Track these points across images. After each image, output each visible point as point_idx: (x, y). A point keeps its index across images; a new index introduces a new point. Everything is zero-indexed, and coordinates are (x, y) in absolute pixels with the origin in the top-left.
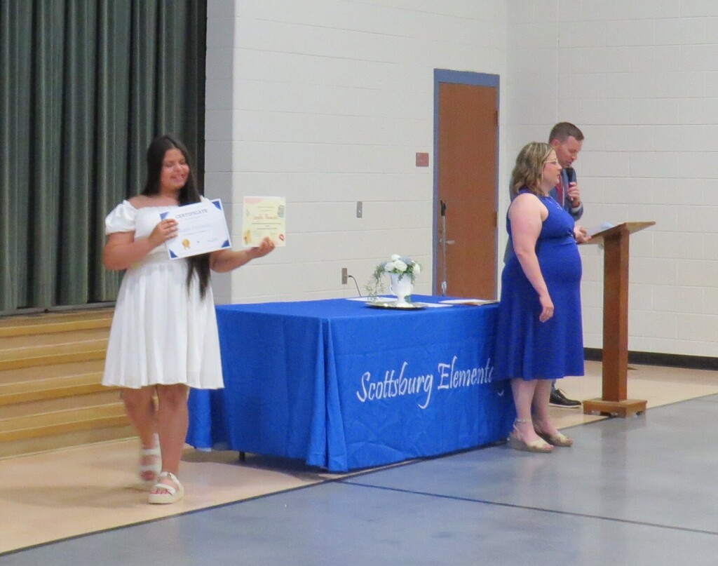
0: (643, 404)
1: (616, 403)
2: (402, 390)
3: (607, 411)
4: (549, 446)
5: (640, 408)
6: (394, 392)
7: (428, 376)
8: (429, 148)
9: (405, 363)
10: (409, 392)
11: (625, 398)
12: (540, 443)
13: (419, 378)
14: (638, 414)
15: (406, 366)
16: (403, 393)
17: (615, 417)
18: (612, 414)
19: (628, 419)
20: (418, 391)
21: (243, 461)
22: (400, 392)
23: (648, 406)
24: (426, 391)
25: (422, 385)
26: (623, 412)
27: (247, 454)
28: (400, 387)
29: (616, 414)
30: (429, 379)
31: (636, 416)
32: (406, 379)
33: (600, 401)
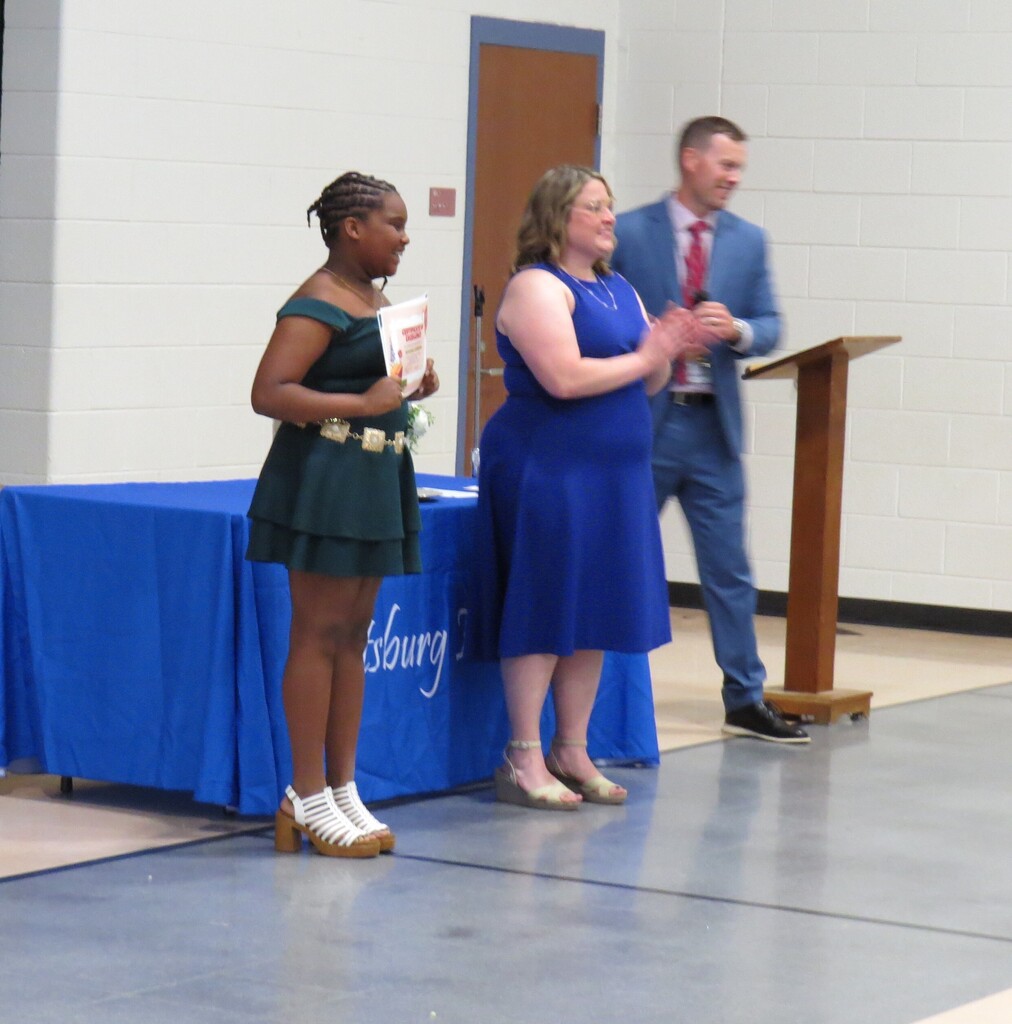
0: (865, 699)
1: (813, 695)
2: (389, 660)
3: (793, 712)
4: (572, 797)
5: (858, 708)
6: (373, 663)
7: (438, 634)
8: (456, 179)
9: (396, 607)
10: (404, 665)
11: (829, 686)
12: (556, 791)
13: (422, 636)
14: (855, 717)
15: (397, 612)
16: (391, 666)
17: (808, 723)
18: (803, 718)
19: (832, 729)
20: (419, 663)
21: (67, 792)
22: (385, 664)
23: (874, 703)
24: (434, 662)
25: (427, 649)
26: (823, 714)
27: (76, 781)
28: (386, 653)
29: (811, 718)
30: (439, 639)
31: (849, 722)
32: (396, 639)
33: (782, 693)
